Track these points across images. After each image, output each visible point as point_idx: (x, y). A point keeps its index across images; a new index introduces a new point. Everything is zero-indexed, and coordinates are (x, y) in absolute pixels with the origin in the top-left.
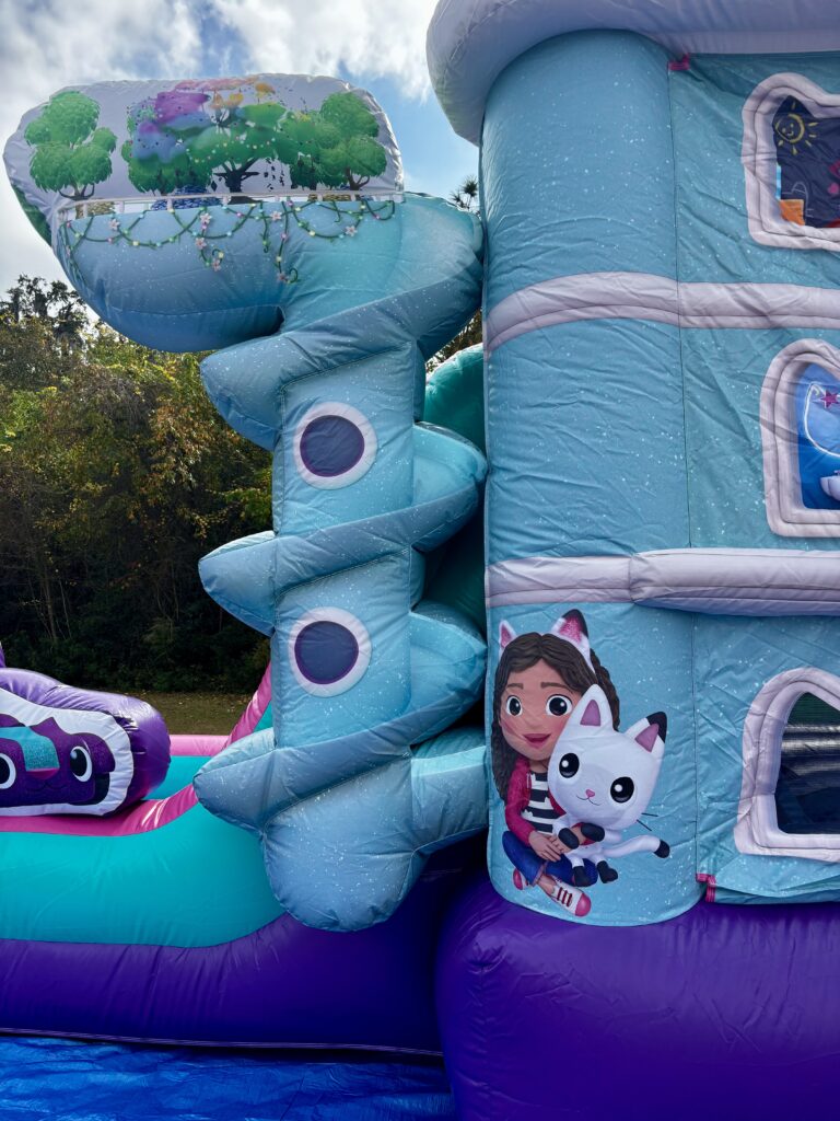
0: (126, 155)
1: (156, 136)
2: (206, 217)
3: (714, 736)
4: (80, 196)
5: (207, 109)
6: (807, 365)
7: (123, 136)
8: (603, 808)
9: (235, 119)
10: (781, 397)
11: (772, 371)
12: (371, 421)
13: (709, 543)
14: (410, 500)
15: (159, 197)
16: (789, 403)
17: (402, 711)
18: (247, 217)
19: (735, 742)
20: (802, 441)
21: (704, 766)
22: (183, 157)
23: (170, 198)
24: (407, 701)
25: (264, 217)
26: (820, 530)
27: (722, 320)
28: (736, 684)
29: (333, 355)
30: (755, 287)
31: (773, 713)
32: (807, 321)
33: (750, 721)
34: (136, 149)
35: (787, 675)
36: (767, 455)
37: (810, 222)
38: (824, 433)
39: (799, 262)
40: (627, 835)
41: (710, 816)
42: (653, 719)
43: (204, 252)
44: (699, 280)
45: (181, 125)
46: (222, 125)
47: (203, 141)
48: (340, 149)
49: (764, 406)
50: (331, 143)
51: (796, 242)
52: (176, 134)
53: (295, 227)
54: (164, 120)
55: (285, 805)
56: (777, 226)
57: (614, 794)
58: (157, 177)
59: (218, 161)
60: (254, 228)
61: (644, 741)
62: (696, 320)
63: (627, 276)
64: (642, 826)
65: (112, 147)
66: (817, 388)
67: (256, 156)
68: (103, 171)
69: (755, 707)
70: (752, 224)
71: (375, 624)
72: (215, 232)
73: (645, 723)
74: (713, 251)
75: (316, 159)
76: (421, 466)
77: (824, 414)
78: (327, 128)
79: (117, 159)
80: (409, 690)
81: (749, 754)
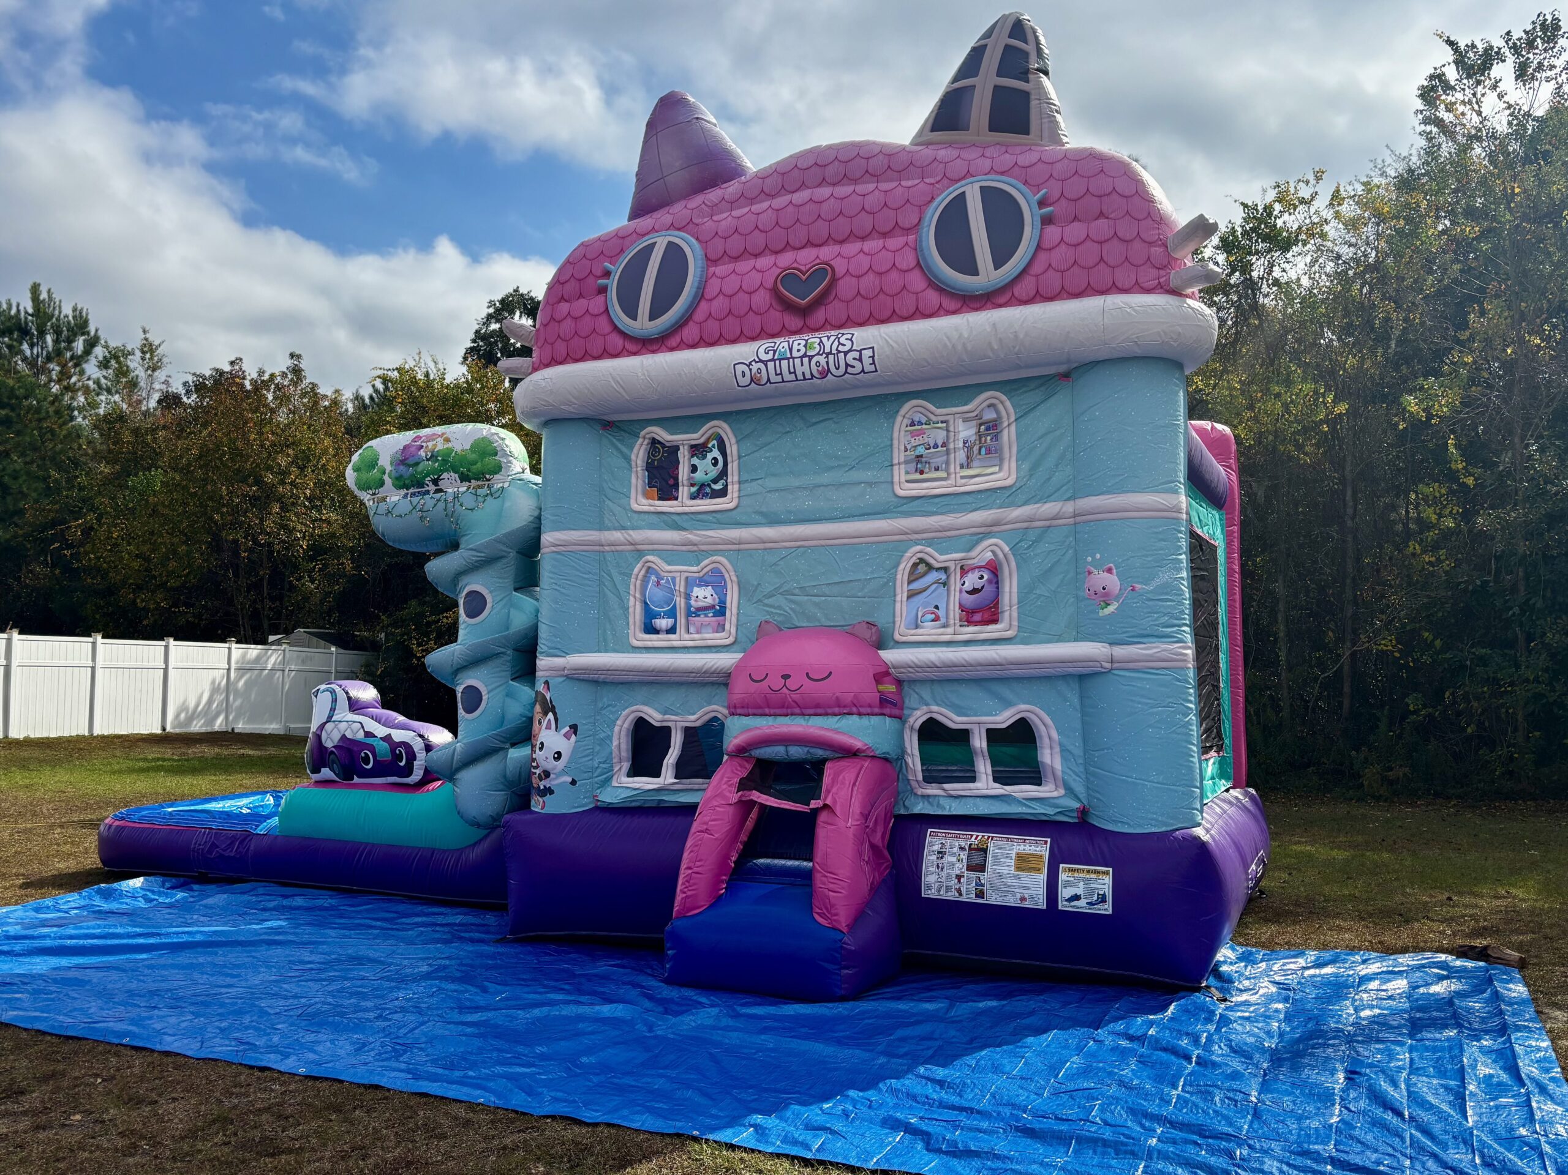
0: (390, 477)
1: (402, 467)
2: (422, 502)
3: (602, 735)
4: (374, 494)
5: (422, 453)
6: (649, 568)
7: (388, 468)
8: (551, 765)
9: (433, 457)
10: (638, 582)
11: (636, 570)
12: (491, 592)
13: (606, 651)
14: (508, 629)
15: (406, 491)
16: (642, 585)
17: (501, 726)
18: (439, 500)
19: (610, 738)
20: (646, 603)
21: (598, 748)
22: (413, 475)
23: (410, 491)
24: (503, 722)
25: (445, 500)
26: (649, 644)
27: (618, 548)
28: (612, 713)
29: (477, 561)
30: (631, 532)
31: (626, 725)
32: (651, 547)
33: (617, 729)
34: (394, 474)
35: (633, 708)
36: (631, 610)
37: (661, 499)
38: (655, 599)
39: (654, 518)
40: (558, 775)
41: (599, 770)
42: (571, 727)
43: (421, 518)
44: (609, 529)
45: (411, 461)
46: (428, 460)
47: (420, 468)
48: (479, 465)
49: (632, 587)
50: (474, 463)
51: (652, 509)
52: (409, 466)
53: (457, 505)
54: (406, 459)
55: (459, 769)
56: (644, 501)
57: (555, 758)
58: (401, 483)
59: (427, 475)
60: (441, 505)
61: (567, 736)
62: (607, 548)
63: (573, 532)
64: (564, 772)
65: (384, 473)
66: (653, 578)
67: (443, 471)
68: (382, 484)
69: (619, 722)
70: (632, 502)
71: (490, 688)
72: (425, 509)
73: (567, 728)
74: (614, 515)
75: (469, 470)
76: (514, 613)
77: (657, 590)
78: (473, 456)
79: (386, 477)
80: (503, 717)
81: (615, 743)
